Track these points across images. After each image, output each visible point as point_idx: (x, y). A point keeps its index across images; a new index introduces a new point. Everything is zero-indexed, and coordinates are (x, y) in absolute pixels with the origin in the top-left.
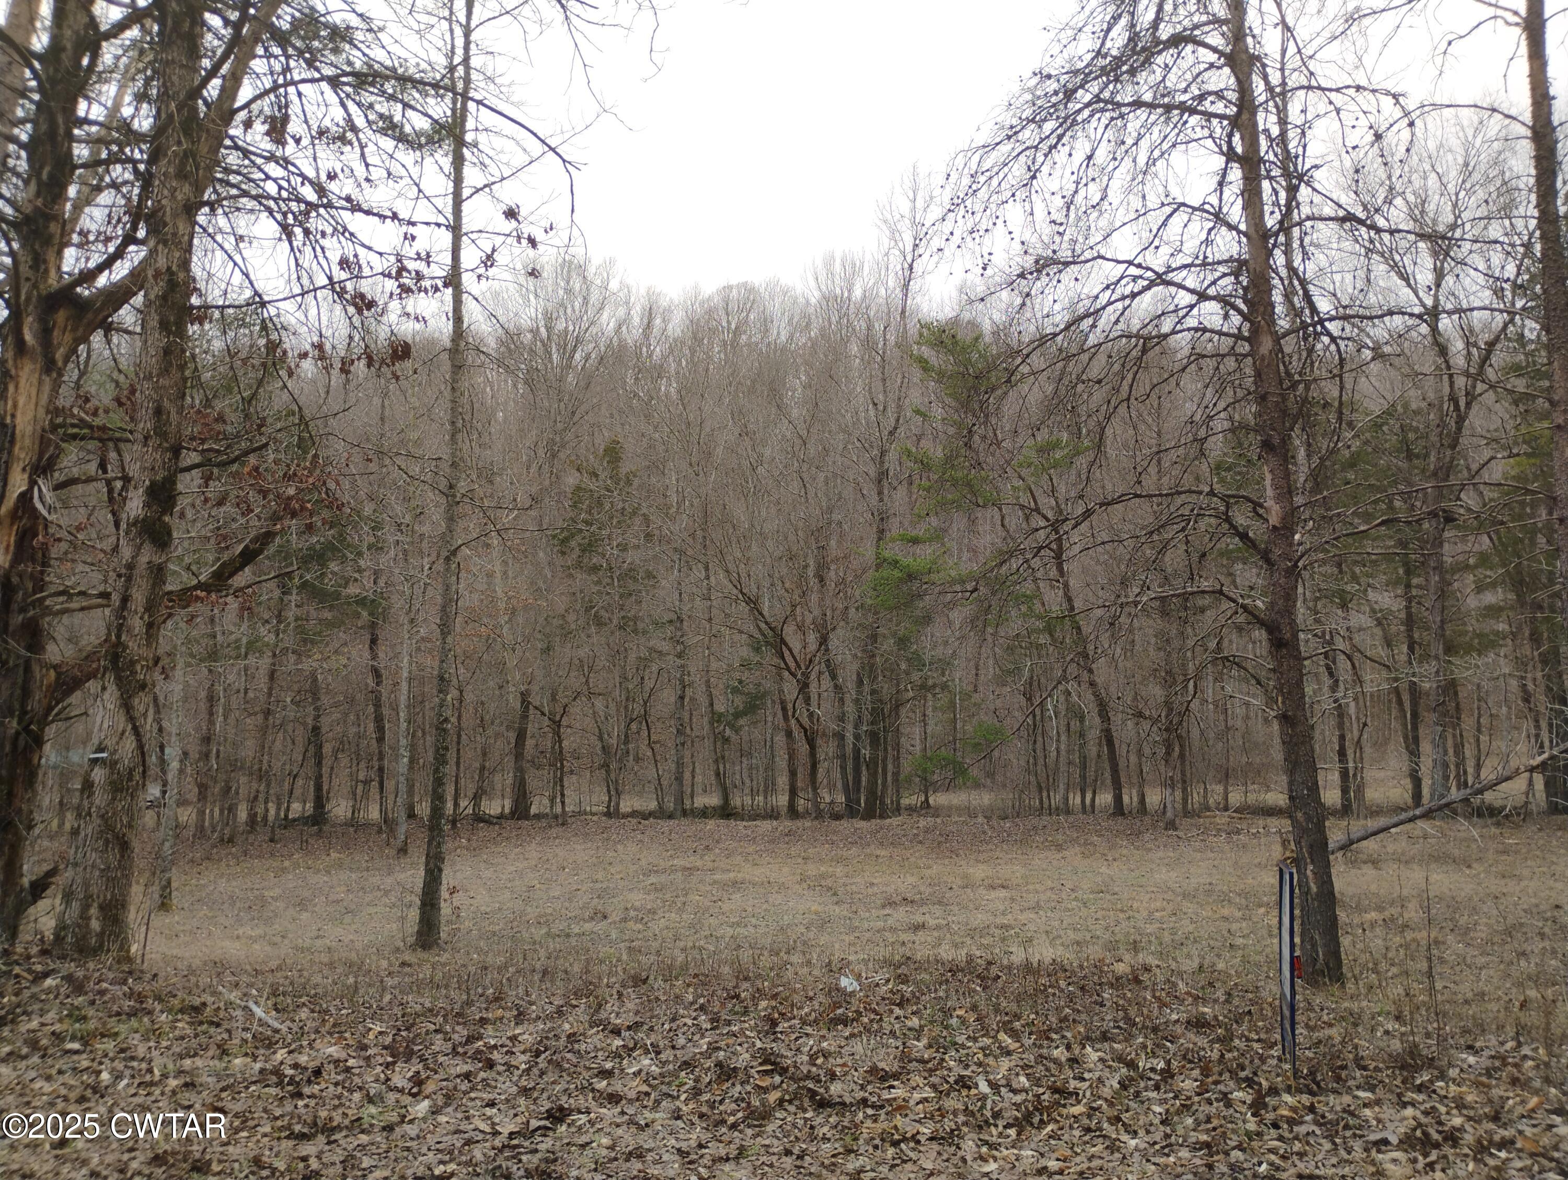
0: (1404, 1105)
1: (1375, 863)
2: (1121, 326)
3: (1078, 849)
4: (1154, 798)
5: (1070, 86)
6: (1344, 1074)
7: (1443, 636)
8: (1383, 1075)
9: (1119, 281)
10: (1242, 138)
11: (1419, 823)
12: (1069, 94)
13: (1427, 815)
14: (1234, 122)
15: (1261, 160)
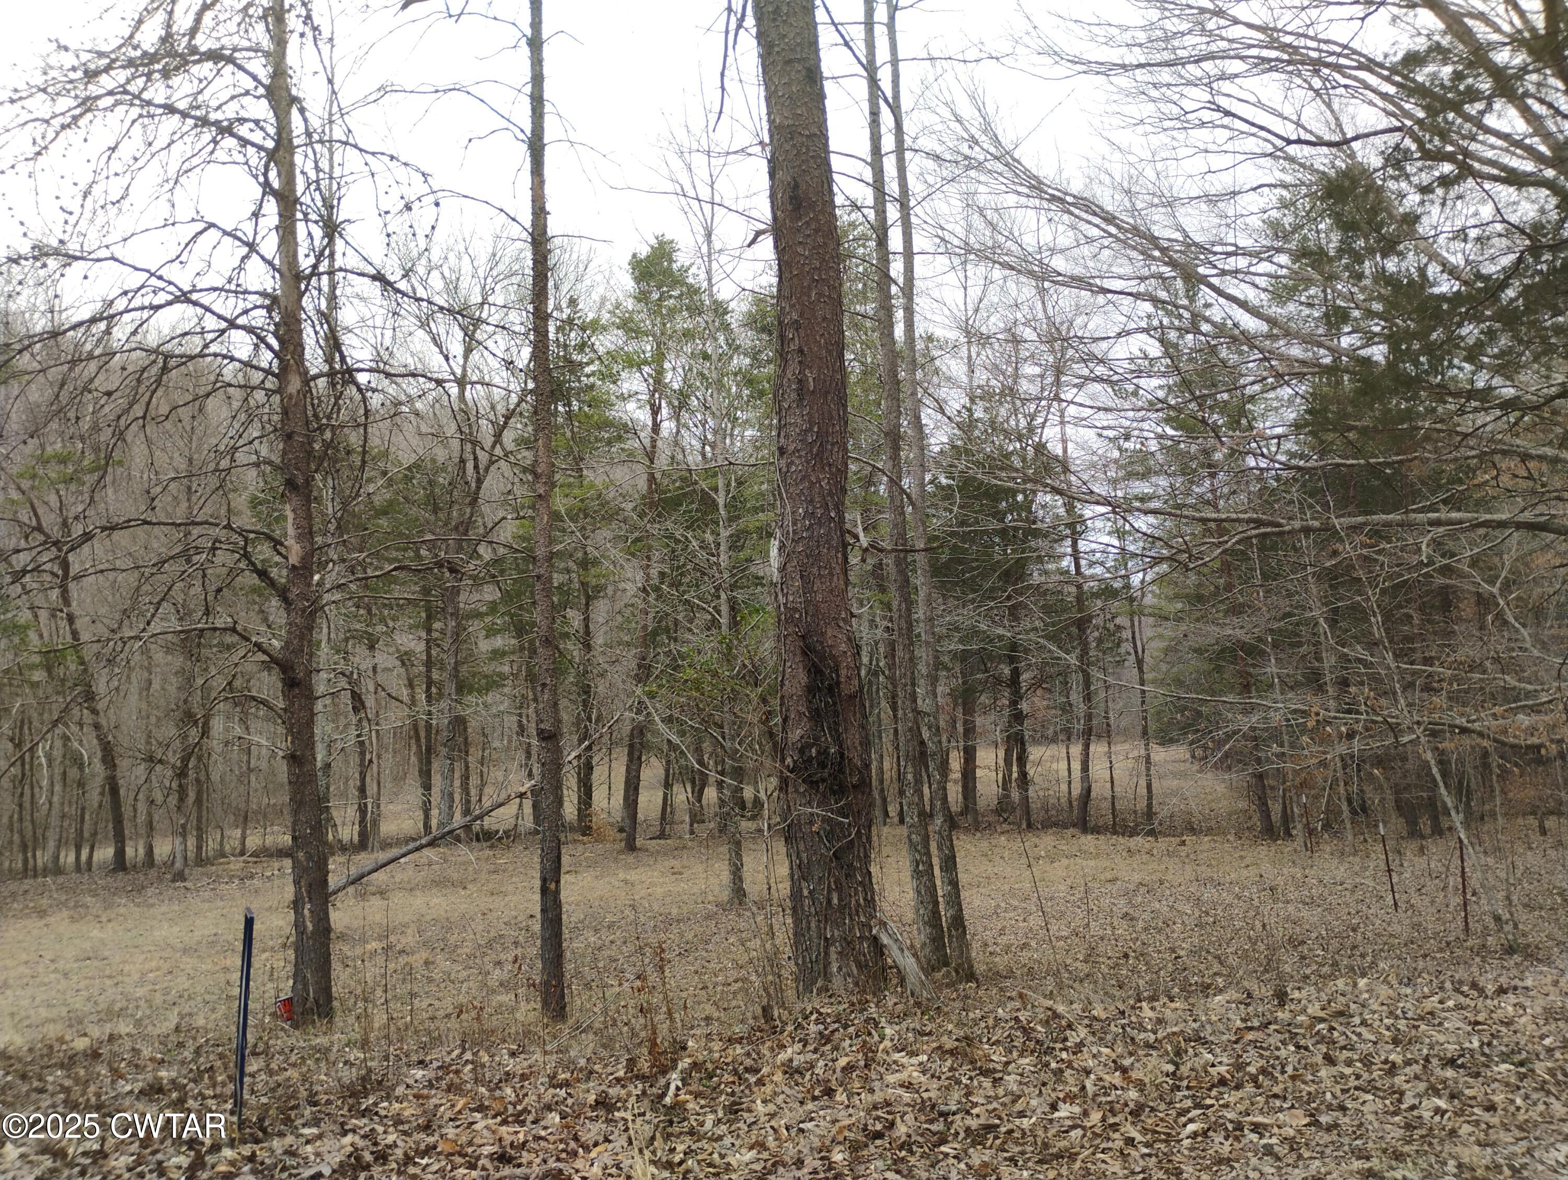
0: (345, 1133)
1: (382, 893)
2: (138, 337)
3: (65, 913)
4: (163, 848)
5: (92, 67)
6: (293, 1114)
7: (456, 676)
8: (332, 1109)
9: (139, 289)
10: (279, 175)
11: (426, 852)
12: (91, 75)
13: (431, 844)
14: (272, 155)
15: (297, 201)
